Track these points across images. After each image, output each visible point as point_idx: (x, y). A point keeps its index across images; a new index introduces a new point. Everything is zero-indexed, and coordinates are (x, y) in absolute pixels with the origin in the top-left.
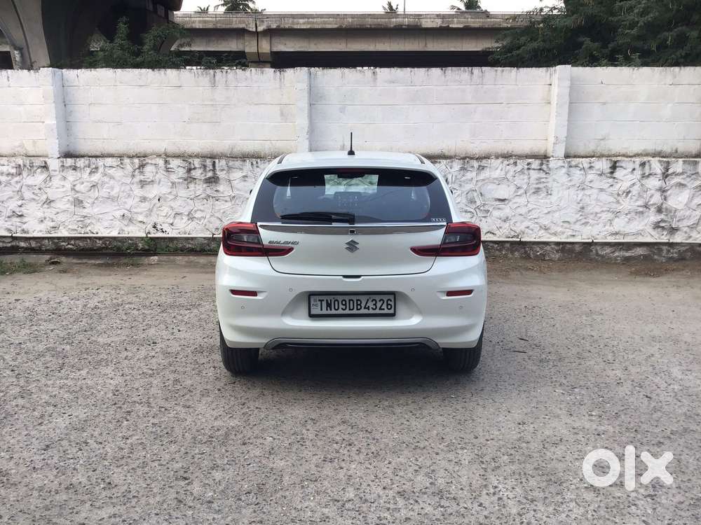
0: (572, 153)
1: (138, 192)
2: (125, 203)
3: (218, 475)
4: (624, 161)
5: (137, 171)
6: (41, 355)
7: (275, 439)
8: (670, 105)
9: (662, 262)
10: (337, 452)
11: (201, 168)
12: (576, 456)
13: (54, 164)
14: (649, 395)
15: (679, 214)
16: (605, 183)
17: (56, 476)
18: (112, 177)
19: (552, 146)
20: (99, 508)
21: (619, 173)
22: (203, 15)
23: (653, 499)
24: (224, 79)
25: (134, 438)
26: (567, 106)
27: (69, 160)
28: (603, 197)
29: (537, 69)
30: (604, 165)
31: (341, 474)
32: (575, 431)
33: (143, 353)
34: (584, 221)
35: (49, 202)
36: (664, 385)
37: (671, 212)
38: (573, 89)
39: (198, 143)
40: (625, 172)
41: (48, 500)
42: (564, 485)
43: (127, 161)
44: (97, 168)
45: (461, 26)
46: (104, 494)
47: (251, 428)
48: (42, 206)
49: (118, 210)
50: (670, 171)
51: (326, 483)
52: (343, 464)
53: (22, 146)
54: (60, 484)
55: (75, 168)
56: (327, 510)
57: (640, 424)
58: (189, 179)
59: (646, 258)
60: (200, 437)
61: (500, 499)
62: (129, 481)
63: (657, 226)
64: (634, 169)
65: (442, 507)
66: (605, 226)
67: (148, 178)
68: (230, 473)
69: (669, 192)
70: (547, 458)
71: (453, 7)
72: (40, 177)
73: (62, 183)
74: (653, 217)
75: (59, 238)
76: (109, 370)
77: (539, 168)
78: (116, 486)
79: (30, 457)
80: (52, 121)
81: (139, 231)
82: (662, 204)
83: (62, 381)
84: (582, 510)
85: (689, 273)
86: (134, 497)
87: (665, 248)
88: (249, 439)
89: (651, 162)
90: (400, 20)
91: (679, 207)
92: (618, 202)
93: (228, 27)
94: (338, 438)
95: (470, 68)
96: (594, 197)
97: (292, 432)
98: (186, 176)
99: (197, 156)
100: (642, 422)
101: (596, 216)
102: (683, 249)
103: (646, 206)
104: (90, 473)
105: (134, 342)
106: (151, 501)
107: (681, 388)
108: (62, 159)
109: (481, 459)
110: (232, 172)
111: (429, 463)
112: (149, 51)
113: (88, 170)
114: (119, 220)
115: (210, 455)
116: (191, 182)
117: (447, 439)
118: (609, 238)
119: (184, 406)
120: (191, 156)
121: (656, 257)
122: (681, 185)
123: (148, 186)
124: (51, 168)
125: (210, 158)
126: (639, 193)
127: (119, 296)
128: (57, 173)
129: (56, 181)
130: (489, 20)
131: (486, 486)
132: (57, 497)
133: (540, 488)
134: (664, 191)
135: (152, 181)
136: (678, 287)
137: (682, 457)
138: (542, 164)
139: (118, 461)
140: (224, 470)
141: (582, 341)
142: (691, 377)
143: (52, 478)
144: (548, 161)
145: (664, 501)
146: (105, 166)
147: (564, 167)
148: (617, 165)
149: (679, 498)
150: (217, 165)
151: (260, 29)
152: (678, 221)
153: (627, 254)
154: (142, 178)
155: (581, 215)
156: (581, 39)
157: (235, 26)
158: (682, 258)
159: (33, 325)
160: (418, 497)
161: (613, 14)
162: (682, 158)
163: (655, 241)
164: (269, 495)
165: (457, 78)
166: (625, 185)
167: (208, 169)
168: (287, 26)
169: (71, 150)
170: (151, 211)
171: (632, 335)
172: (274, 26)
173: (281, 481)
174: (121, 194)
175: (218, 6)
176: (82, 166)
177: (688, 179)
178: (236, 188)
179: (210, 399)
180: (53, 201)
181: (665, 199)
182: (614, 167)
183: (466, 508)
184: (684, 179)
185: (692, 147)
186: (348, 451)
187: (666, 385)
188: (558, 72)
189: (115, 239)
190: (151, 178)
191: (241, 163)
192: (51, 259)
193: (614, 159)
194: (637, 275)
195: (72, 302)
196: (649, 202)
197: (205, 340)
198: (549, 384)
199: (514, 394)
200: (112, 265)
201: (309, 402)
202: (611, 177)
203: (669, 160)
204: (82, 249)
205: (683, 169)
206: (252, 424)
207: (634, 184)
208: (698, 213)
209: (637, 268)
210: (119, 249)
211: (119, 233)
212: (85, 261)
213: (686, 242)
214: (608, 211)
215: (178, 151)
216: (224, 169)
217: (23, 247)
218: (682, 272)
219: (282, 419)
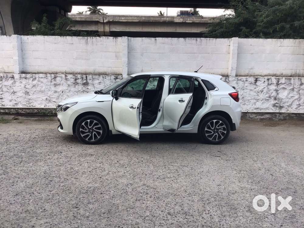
0: (239, 74)
1: (53, 88)
2: (48, 93)
3: (91, 206)
4: (260, 78)
5: (53, 80)
6: (11, 157)
7: (115, 192)
8: (279, 55)
9: (276, 121)
10: (142, 197)
11: (81, 79)
12: (242, 198)
13: (17, 76)
14: (272, 174)
15: (283, 101)
16: (252, 87)
17: (20, 207)
18: (42, 82)
19: (230, 71)
20: (40, 220)
21: (258, 83)
22: (80, 15)
23: (274, 215)
24: (92, 41)
25: (54, 191)
26: (236, 55)
27: (23, 74)
28: (252, 93)
29: (224, 39)
30: (252, 79)
31: (144, 206)
32: (242, 188)
33: (56, 156)
34: (244, 103)
35: (14, 93)
36: (278, 170)
37: (280, 99)
38: (239, 47)
39: (79, 68)
40: (260, 82)
41: (18, 216)
42: (238, 210)
43: (49, 75)
44: (35, 78)
45: (191, 22)
46: (42, 214)
47: (104, 187)
48: (11, 94)
49: (44, 96)
50: (280, 82)
51: (137, 209)
52: (144, 202)
53: (3, 68)
54: (23, 210)
55: (26, 78)
56: (138, 220)
57: (269, 186)
58: (76, 83)
59: (270, 119)
60: (82, 191)
61: (211, 215)
62: (53, 209)
63: (274, 105)
64: (265, 81)
65: (187, 219)
66: (252, 105)
67: (58, 83)
68: (96, 205)
69: (279, 91)
72: (10, 82)
73: (20, 84)
74: (273, 102)
75: (18, 108)
76: (41, 163)
78: (47, 211)
79: (9, 199)
80: (16, 58)
81: (53, 105)
82: (276, 96)
83: (21, 168)
84: (245, 220)
85: (288, 126)
86: (55, 215)
87: (278, 115)
88: (104, 192)
89: (272, 78)
90: (165, 19)
91: (284, 97)
92: (258, 95)
93: (91, 20)
94: (142, 191)
95: (196, 38)
96: (248, 93)
97: (122, 189)
98: (74, 82)
99: (79, 74)
100: (269, 185)
101: (249, 101)
102: (285, 115)
103: (270, 97)
104: (36, 205)
105: (51, 152)
106: (63, 217)
108: (20, 74)
109: (202, 200)
110: (94, 80)
111: (181, 201)
112: (57, 29)
113: (32, 79)
114: (45, 101)
115: (87, 198)
116: (76, 85)
117: (188, 191)
118: (254, 110)
119: (75, 178)
120: (76, 74)
121: (274, 119)
122: (284, 88)
123: (57, 86)
124: (15, 78)
125: (85, 74)
126: (267, 92)
127: (45, 133)
128: (18, 80)
129: (18, 84)
130: (203, 19)
131: (205, 210)
132: (21, 215)
133: (227, 211)
134: (277, 91)
135: (60, 84)
136: (283, 131)
138: (226, 79)
139: (47, 201)
140: (93, 204)
141: (244, 152)
142: (289, 167)
143: (19, 207)
144: (229, 78)
145: (279, 216)
146: (39, 77)
147: (235, 80)
148: (258, 79)
149: (285, 215)
150: (88, 78)
151: (105, 21)
152: (283, 103)
153: (262, 117)
154: (55, 82)
155: (243, 101)
156: (242, 28)
157: (94, 20)
158: (285, 119)
159: (8, 145)
160: (176, 215)
161: (255, 18)
162: (284, 77)
163: (274, 112)
164: (113, 214)
165: (191, 42)
166: (261, 88)
167: (84, 79)
168: (116, 20)
169: (24, 70)
170: (59, 97)
171: (264, 150)
172: (111, 20)
173: (118, 208)
174: (46, 89)
175: (87, 11)
176: (29, 78)
177: (287, 86)
178: (96, 88)
179: (86, 176)
180: (16, 92)
181: (278, 94)
182: (256, 80)
183: (197, 219)
184: (285, 86)
185: (289, 72)
186: (146, 196)
187: (279, 170)
188: (232, 40)
189: (43, 109)
190: (59, 83)
191: (98, 77)
192: (14, 117)
193: (256, 77)
194: (266, 126)
195: (24, 135)
196: (271, 95)
197: (83, 151)
198: (231, 169)
199: (216, 173)
200: (41, 120)
201: (129, 177)
202: (255, 85)
203: (279, 78)
204: (28, 113)
205: (285, 82)
206: (105, 185)
207: (264, 88)
208: (292, 100)
209: (266, 123)
210: (44, 113)
211: (45, 107)
212: (29, 118)
213: (287, 112)
214: (254, 99)
215: (71, 72)
216: (91, 79)
217: (2, 112)
218: (285, 125)
219: (118, 183)
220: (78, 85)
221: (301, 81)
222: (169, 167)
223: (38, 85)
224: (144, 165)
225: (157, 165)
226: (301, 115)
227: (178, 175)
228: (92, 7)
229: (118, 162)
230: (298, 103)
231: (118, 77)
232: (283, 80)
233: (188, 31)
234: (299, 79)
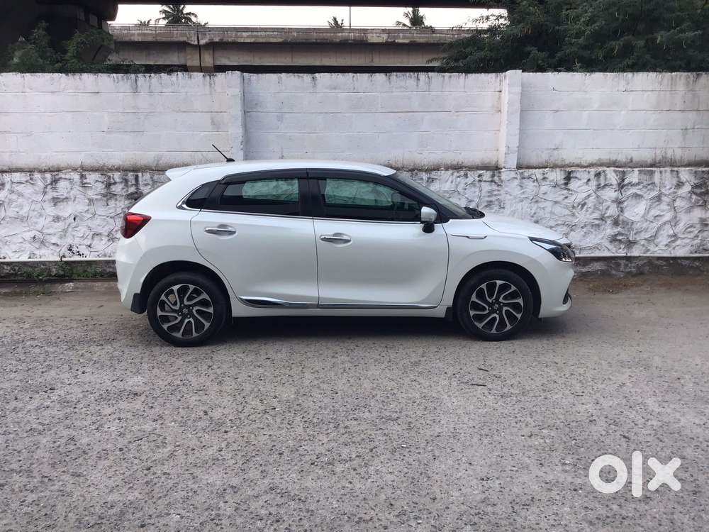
0: (525, 163)
1: (50, 210)
2: (36, 223)
4: (578, 171)
5: (49, 187)
7: (182, 517)
8: (623, 112)
9: (621, 278)
11: (121, 182)
12: (553, 522)
14: (626, 435)
15: (636, 227)
16: (559, 195)
18: (20, 195)
19: (504, 156)
21: (573, 185)
24: (147, 83)
26: (518, 115)
28: (558, 209)
29: (487, 74)
30: (557, 176)
33: (36, 402)
37: (628, 224)
38: (524, 94)
39: (118, 155)
40: (579, 183)
43: (37, 176)
44: (3, 185)
45: (407, 41)
49: (29, 231)
50: (626, 181)
58: (109, 195)
59: (604, 273)
63: (614, 239)
64: (589, 180)
67: (62, 195)
69: (625, 204)
71: (398, 23)
74: (610, 230)
77: (490, 179)
81: (53, 254)
82: (618, 216)
85: (649, 289)
87: (623, 262)
89: (606, 172)
90: (346, 34)
91: (636, 219)
92: (573, 215)
93: (168, 39)
95: (416, 74)
96: (548, 210)
98: (104, 191)
99: (118, 169)
102: (640, 263)
103: (602, 218)
114: (30, 243)
116: (110, 198)
117: (399, 505)
120: (111, 170)
121: (613, 272)
122: (637, 196)
123: (62, 203)
125: (133, 171)
126: (595, 205)
130: (434, 35)
134: (620, 203)
135: (67, 198)
136: (639, 303)
138: (493, 176)
141: (546, 369)
144: (500, 173)
146: (12, 183)
147: (516, 178)
148: (572, 175)
150: (140, 179)
151: (202, 42)
152: (635, 234)
153: (584, 270)
154: (55, 194)
156: (529, 48)
157: (176, 39)
158: (640, 273)
161: (558, 24)
162: (637, 167)
163: (612, 255)
165: (403, 84)
166: (580, 197)
167: (130, 183)
168: (230, 40)
170: (66, 232)
171: (599, 361)
172: (217, 40)
174: (31, 212)
177: (645, 190)
181: (622, 211)
182: (568, 178)
184: (640, 189)
185: (647, 156)
188: (507, 78)
189: (25, 264)
190: (65, 195)
193: (568, 169)
194: (596, 291)
196: (605, 214)
200: (21, 294)
201: (231, 462)
202: (566, 189)
203: (625, 170)
205: (639, 179)
206: (157, 496)
207: (589, 196)
208: (655, 225)
209: (596, 283)
210: (29, 275)
211: (29, 257)
213: (645, 255)
214: (564, 224)
215: (96, 165)
216: (149, 184)
218: (642, 288)
219: (195, 487)
220: (116, 200)
221: (678, 177)
222: (348, 423)
223: (11, 201)
224: (278, 420)
225: (315, 420)
226: (679, 261)
227: (371, 450)
228: (173, 10)
229: (206, 413)
230: (671, 232)
232: (634, 176)
233: (400, 62)
234: (672, 171)
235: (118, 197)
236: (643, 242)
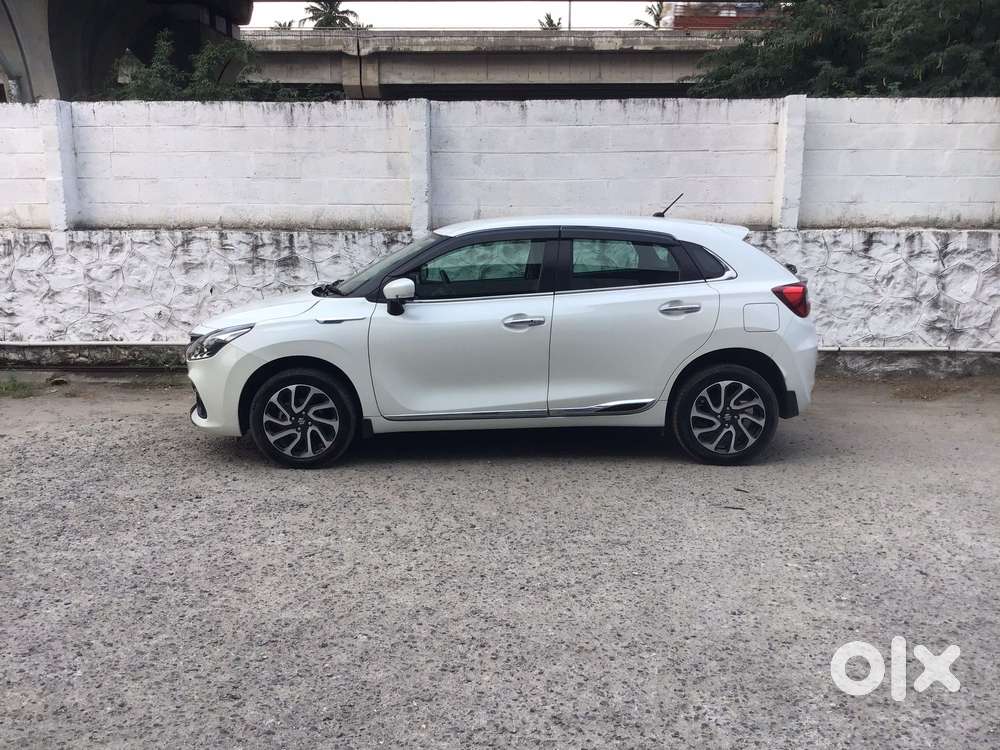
0: (809, 222)
1: (181, 279)
2: (162, 295)
3: (283, 692)
4: (883, 232)
5: (180, 249)
6: (31, 515)
7: (370, 638)
8: (948, 153)
9: (940, 380)
10: (463, 656)
11: (272, 244)
12: (819, 662)
13: (59, 239)
14: (924, 571)
15: (963, 310)
16: (856, 265)
17: (40, 695)
18: (143, 258)
19: (780, 210)
20: (102, 743)
21: (876, 251)
22: (282, 32)
23: (934, 725)
24: (307, 116)
25: (161, 637)
26: (800, 155)
27: (80, 233)
28: (854, 285)
29: (758, 100)
30: (855, 239)
31: (468, 690)
32: (817, 624)
33: (180, 512)
34: (826, 320)
35: (51, 294)
37: (951, 306)
38: (809, 129)
39: (267, 208)
40: (884, 249)
41: (27, 731)
42: (801, 704)
43: (164, 234)
44: (121, 245)
45: (650, 48)
46: (111, 721)
47: (336, 622)
48: (41, 301)
49: (153, 305)
50: (951, 248)
51: (445, 703)
52: (471, 675)
53: (12, 213)
54: (46, 706)
55: (89, 245)
56: (446, 744)
57: (913, 613)
58: (256, 261)
59: (917, 373)
60: (258, 635)
61: (705, 726)
62: (150, 702)
63: (931, 327)
64: (898, 245)
65: (619, 738)
66: (856, 328)
67: (196, 260)
68: (303, 688)
69: (949, 279)
70: (776, 665)
71: (638, 22)
72: (38, 259)
73: (70, 267)
74: (926, 314)
75: (66, 347)
76: (128, 538)
77: (761, 243)
78: (130, 709)
79: (4, 666)
80: (56, 178)
81: (183, 336)
82: (939, 295)
83: (59, 553)
84: (828, 742)
85: (979, 396)
86: (156, 725)
87: (943, 359)
88: (332, 638)
89: (923, 235)
90: (563, 39)
91: (964, 299)
92: (875, 293)
93: (318, 49)
94: (465, 636)
95: (661, 100)
97: (397, 627)
98: (249, 256)
99: (267, 227)
100: (915, 611)
101: (844, 312)
102: (969, 360)
103: (916, 298)
104: (92, 690)
105: (166, 497)
106: (182, 731)
107: (971, 559)
108: (70, 232)
109: (676, 666)
110: (318, 250)
111: (599, 673)
112: (202, 79)
113: (109, 248)
114: (153, 320)
115: (273, 661)
116: (257, 265)
117: (628, 636)
118: (862, 344)
119: (237, 590)
120: (257, 228)
122: (965, 268)
123: (195, 271)
124: (55, 245)
125: (286, 229)
126: (905, 280)
127: (150, 429)
128: (64, 251)
129: (62, 264)
130: (690, 39)
131: (684, 707)
132: (41, 726)
133: (765, 709)
134: (941, 277)
135: (202, 264)
136: (964, 414)
137: (975, 662)
138: (765, 238)
139: (135, 671)
140: (292, 684)
141: (825, 492)
142: (985, 545)
143: (34, 697)
144: (774, 234)
145: (950, 728)
146: (133, 242)
147: (797, 242)
148: (874, 239)
149: (972, 723)
150: (296, 240)
151: (364, 52)
152: (963, 320)
153: (889, 368)
154: (187, 259)
155: (823, 312)
157: (328, 48)
158: (968, 374)
159: (22, 471)
160: (582, 723)
161: (863, 28)
162: (966, 228)
163: (929, 348)
164: (359, 721)
165: (642, 113)
166: (885, 268)
167: (282, 246)
168: (402, 49)
169: (85, 218)
170: (200, 307)
171: (898, 484)
172: (384, 48)
173: (378, 700)
174: (156, 281)
175: (305, 20)
176: (100, 242)
177: (976, 260)
178: (324, 274)
179: (275, 579)
180: (57, 293)
181: (944, 288)
182: (869, 242)
183: (654, 740)
184: (970, 259)
185: (981, 213)
186: (480, 654)
187: (949, 555)
188: (787, 104)
189: (147, 347)
190: (200, 260)
191: (330, 237)
192: (54, 377)
193: (871, 230)
194: (903, 398)
195: (81, 439)
196: (920, 292)
197: (274, 493)
198: (779, 555)
199: (727, 569)
200: (143, 386)
201: (423, 583)
202: (865, 257)
203: (949, 231)
204: (101, 363)
205: (969, 245)
206: (338, 615)
207: (898, 267)
208: (991, 308)
209: (905, 387)
210: (153, 362)
211: (153, 340)
212: (103, 380)
213: (975, 349)
214: (862, 306)
215: (238, 221)
216: (306, 247)
217: (14, 361)
218: (971, 394)
219: (383, 607)
220: (265, 267)
223: (131, 267)
227: (594, 576)
228: (323, 6)
229: (389, 529)
231: (396, 236)
232: (961, 241)
235: (267, 262)
236: (973, 332)
